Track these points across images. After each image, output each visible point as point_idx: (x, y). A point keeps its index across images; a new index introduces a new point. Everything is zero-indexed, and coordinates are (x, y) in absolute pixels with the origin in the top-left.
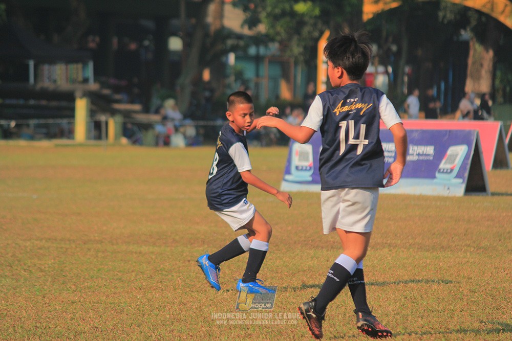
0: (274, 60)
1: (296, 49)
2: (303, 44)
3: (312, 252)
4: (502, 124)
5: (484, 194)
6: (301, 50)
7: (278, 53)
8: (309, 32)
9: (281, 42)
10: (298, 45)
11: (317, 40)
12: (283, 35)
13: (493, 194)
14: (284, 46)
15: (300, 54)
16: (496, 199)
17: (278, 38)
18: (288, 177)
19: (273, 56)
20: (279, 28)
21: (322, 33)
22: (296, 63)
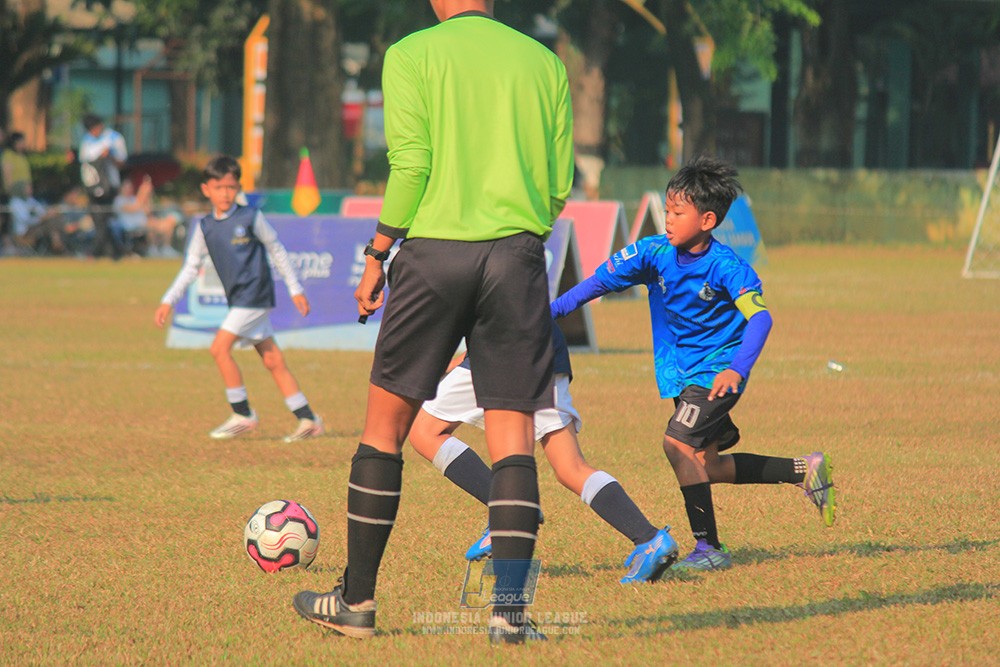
0: (153, 78)
1: (200, 56)
2: (215, 43)
3: (230, 473)
4: (623, 206)
5: (584, 349)
6: (212, 56)
7: (162, 63)
8: (228, 19)
9: (167, 40)
10: (205, 47)
11: (243, 36)
12: (174, 26)
13: (603, 351)
14: (175, 47)
15: (208, 64)
16: (608, 360)
17: (163, 31)
18: (182, 319)
19: (151, 69)
20: (162, 11)
21: (252, 23)
22: (200, 84)
